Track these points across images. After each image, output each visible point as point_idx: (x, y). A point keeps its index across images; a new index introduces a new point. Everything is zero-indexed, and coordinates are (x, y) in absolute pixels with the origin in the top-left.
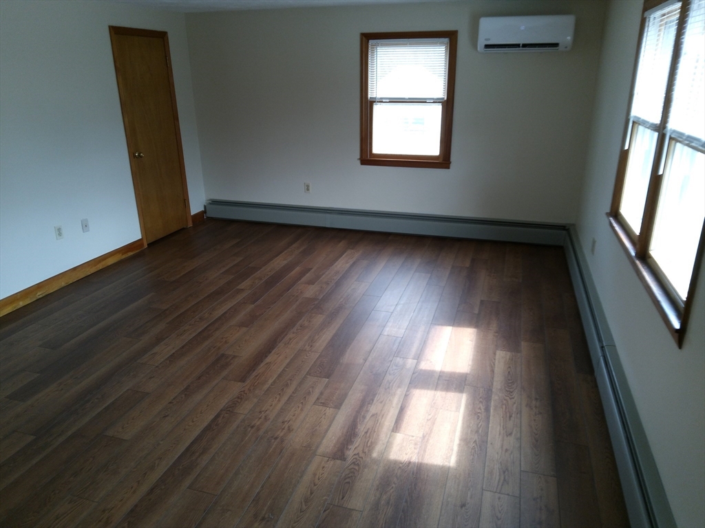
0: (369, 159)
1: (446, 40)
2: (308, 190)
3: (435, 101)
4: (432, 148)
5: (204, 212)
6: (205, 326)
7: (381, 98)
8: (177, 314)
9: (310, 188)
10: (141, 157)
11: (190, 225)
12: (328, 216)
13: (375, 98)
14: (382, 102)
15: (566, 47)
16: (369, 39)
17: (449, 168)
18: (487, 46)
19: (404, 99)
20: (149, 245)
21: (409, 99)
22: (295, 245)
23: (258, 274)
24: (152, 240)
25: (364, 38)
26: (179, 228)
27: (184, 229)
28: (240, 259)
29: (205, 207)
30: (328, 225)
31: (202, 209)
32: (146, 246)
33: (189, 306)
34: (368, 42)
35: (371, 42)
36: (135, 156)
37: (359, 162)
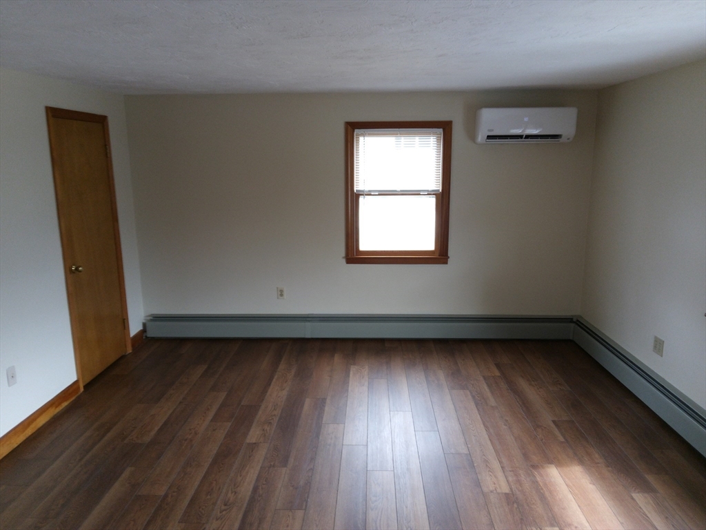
0: (354, 256)
1: (441, 130)
2: (282, 295)
3: (429, 193)
4: (427, 242)
5: (144, 331)
6: (240, 516)
7: (370, 191)
8: (186, 502)
9: (285, 293)
10: (80, 271)
11: (130, 350)
12: (308, 324)
13: (363, 191)
14: (370, 195)
15: (568, 139)
16: (353, 128)
17: (447, 263)
18: (489, 137)
19: (396, 191)
20: (85, 387)
21: (401, 191)
22: (282, 366)
23: (261, 415)
24: (88, 379)
25: (349, 128)
26: (117, 358)
27: (122, 357)
28: (223, 395)
29: (144, 325)
30: (308, 336)
31: (140, 328)
32: (82, 389)
33: (197, 483)
34: (354, 131)
35: (356, 131)
36: (71, 270)
37: (344, 261)
